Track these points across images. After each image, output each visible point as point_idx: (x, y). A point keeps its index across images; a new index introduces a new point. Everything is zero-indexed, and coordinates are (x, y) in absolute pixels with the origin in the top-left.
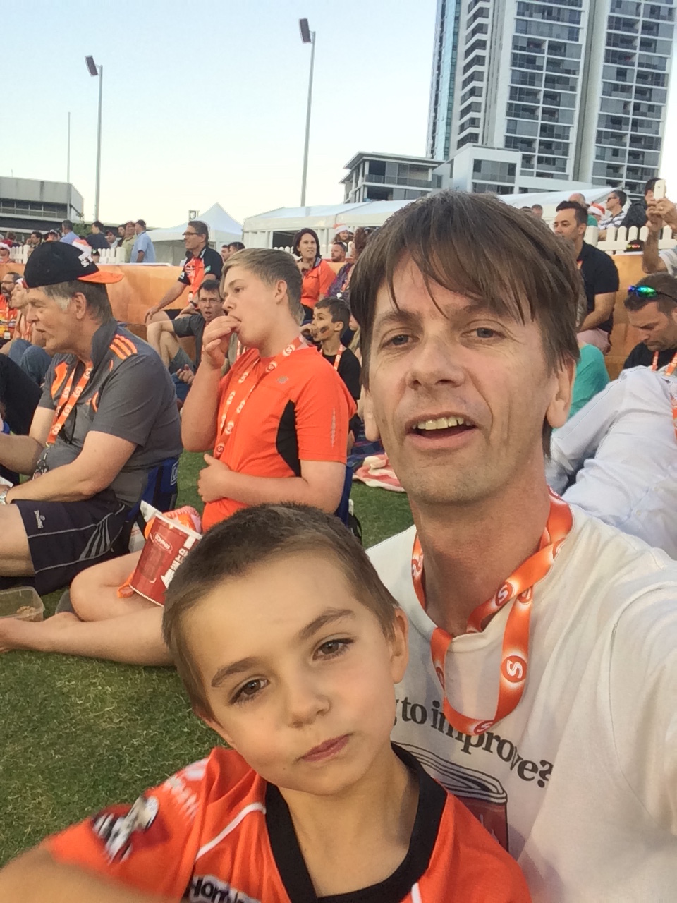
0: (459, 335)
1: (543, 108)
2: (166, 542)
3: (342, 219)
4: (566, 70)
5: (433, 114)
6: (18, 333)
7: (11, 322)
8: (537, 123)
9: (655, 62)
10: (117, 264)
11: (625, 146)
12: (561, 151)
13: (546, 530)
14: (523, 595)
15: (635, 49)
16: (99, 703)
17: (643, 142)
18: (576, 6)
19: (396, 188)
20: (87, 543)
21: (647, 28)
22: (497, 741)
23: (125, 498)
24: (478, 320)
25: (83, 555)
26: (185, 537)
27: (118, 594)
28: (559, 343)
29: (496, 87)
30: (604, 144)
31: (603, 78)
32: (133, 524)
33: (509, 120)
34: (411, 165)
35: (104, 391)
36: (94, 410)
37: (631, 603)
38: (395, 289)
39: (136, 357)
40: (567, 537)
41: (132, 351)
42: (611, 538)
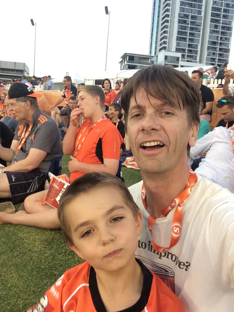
0: (158, 114)
1: (189, 38)
2: (57, 186)
4: (197, 25)
5: (151, 40)
6: (6, 114)
7: (4, 111)
8: (187, 43)
9: (228, 23)
10: (41, 90)
11: (217, 51)
12: (195, 53)
13: (188, 182)
14: (180, 205)
15: (221, 18)
16: (34, 242)
17: (223, 50)
18: (201, 3)
19: (138, 65)
20: (30, 187)
21: (225, 11)
22: (171, 255)
23: (43, 171)
24: (165, 109)
25: (29, 191)
26: (64, 184)
27: (41, 204)
28: (193, 117)
29: (173, 30)
30: (210, 51)
31: (210, 28)
32: (46, 180)
33: (177, 42)
34: (143, 57)
35: (36, 134)
36: (33, 141)
37: (217, 207)
38: (136, 98)
39: (47, 122)
40: (195, 184)
41: (46, 120)
42: (210, 185)
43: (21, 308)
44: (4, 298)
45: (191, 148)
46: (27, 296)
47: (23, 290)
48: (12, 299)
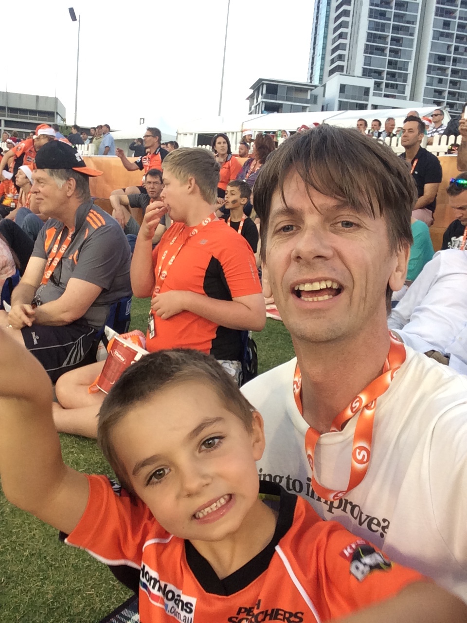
0: (329, 225)
1: (390, 48)
2: (122, 356)
4: (407, 21)
5: (312, 51)
7: (15, 196)
8: (386, 59)
10: (89, 156)
11: (447, 76)
12: (402, 79)
13: (387, 359)
14: (369, 405)
15: (457, 7)
16: (75, 466)
19: (285, 104)
20: (68, 355)
22: (351, 505)
23: (95, 324)
24: (342, 215)
25: (65, 363)
26: (135, 353)
27: (89, 391)
28: (399, 232)
29: (358, 33)
30: (432, 74)
31: (433, 27)
32: (99, 342)
33: (366, 56)
34: (295, 87)
35: (81, 250)
36: (75, 263)
37: (445, 413)
38: (284, 193)
39: (104, 227)
40: (402, 366)
41: (101, 223)
42: (432, 368)
43: (51, 599)
44: (17, 579)
46: (62, 576)
47: (54, 563)
48: (32, 581)
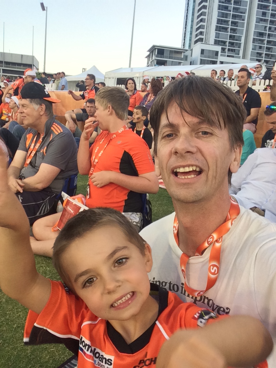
0: (194, 134)
1: (231, 28)
2: (72, 210)
3: (146, 73)
4: (241, 12)
5: (185, 30)
6: (12, 119)
7: (9, 114)
8: (228, 34)
10: (52, 91)
11: (264, 45)
13: (229, 213)
14: (218, 240)
17: (272, 43)
19: (168, 61)
20: (40, 209)
22: (207, 299)
23: (56, 190)
24: (202, 128)
25: (38, 213)
26: (80, 208)
27: (52, 230)
28: (236, 138)
29: (211, 19)
30: (256, 43)
31: (256, 16)
32: (58, 201)
33: (216, 33)
34: (175, 51)
35: (49, 147)
36: (44, 154)
37: (263, 245)
38: (168, 115)
39: (62, 133)
40: (237, 217)
41: (60, 131)
42: (255, 218)
45: (233, 174)
